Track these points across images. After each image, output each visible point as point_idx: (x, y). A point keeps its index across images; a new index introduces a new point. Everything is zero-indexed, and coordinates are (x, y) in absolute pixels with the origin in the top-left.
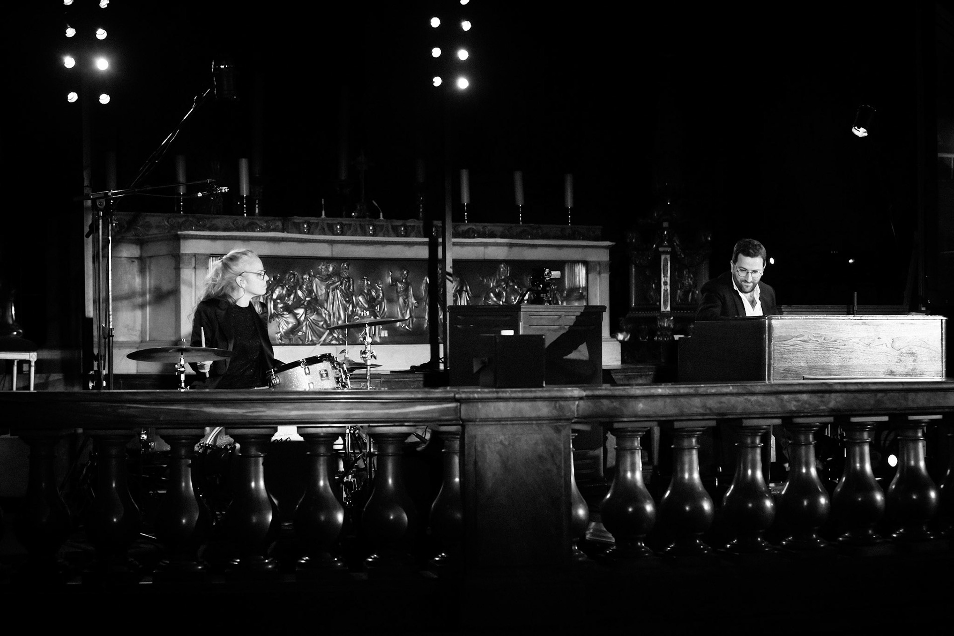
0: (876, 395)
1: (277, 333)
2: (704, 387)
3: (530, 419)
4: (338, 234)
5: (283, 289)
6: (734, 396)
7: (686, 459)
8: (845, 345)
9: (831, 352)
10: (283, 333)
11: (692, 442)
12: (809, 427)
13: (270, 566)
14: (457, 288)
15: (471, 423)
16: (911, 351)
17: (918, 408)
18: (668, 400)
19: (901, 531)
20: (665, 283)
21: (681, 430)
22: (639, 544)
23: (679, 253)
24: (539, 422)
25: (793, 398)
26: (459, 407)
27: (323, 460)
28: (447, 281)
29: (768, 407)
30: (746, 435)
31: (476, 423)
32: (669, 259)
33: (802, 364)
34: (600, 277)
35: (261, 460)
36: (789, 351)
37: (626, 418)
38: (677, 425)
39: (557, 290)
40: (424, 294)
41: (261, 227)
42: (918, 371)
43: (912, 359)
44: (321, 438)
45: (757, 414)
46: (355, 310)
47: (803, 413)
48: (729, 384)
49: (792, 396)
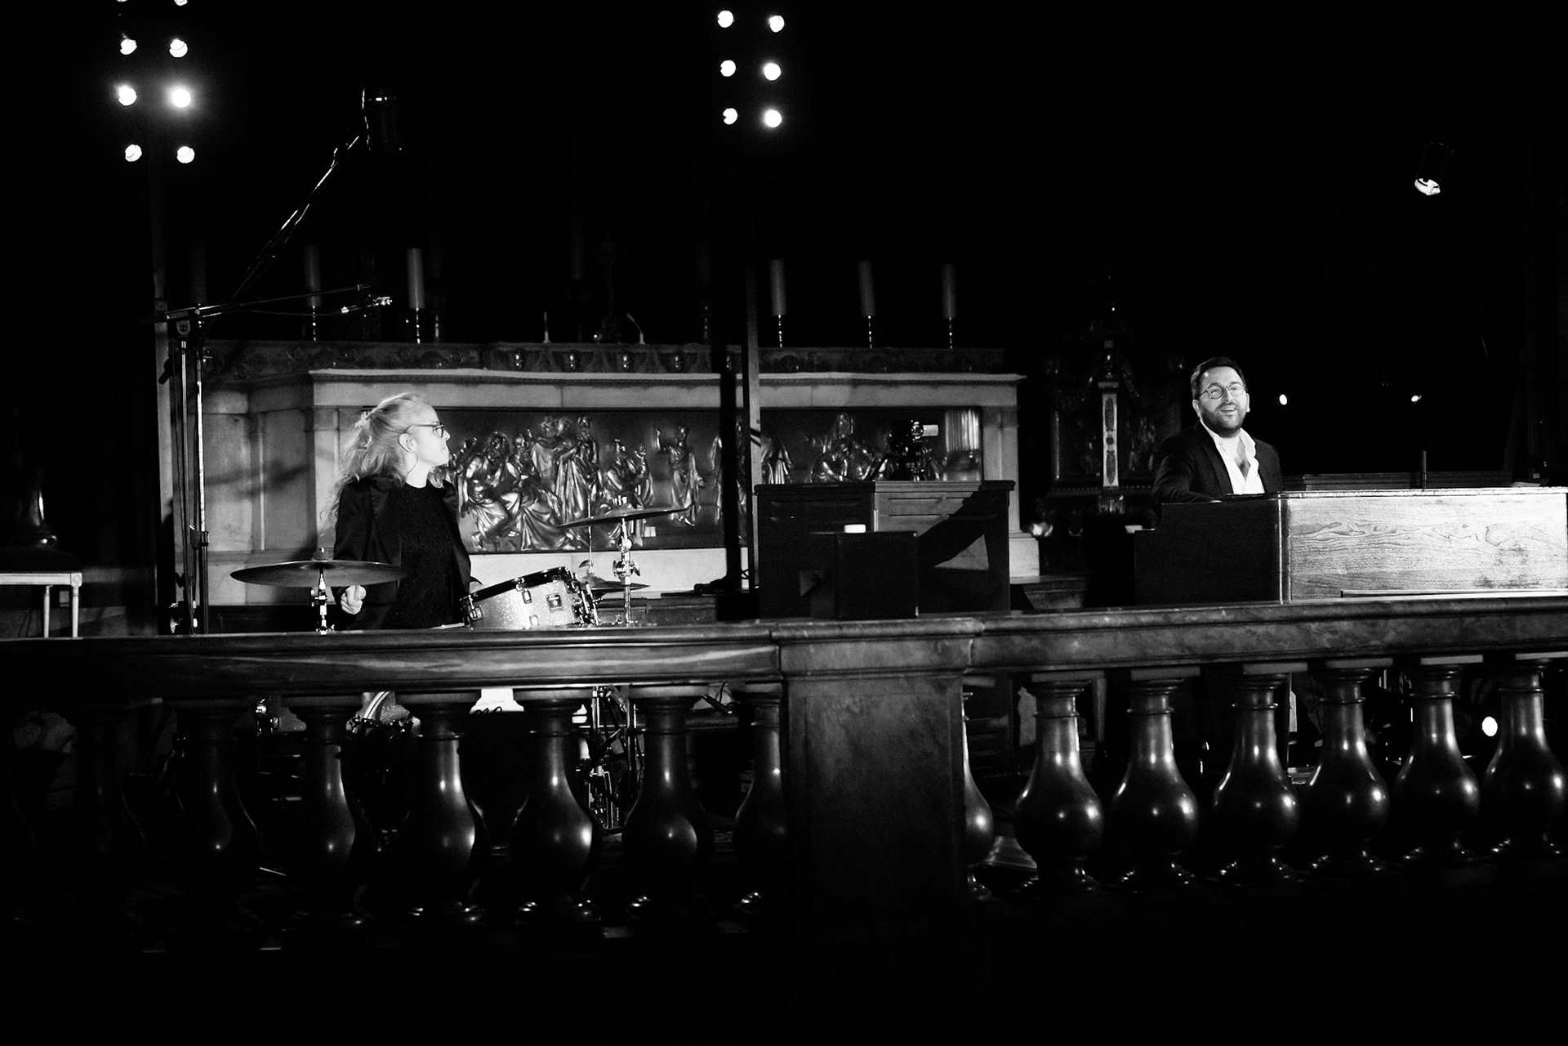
0: (1462, 621)
1: (475, 534)
2: (1180, 612)
3: (894, 670)
4: (571, 370)
5: (483, 462)
6: (1227, 626)
7: (1152, 730)
8: (1409, 538)
9: (1386, 550)
10: (484, 534)
11: (1160, 703)
12: (1351, 675)
13: (473, 919)
14: (767, 455)
15: (797, 678)
16: (1518, 546)
17: (1532, 641)
18: (1121, 635)
19: (1506, 842)
20: (1110, 441)
21: (1143, 683)
22: (1077, 871)
23: (1132, 390)
24: (910, 674)
25: (1327, 628)
26: (777, 652)
27: (558, 743)
28: (752, 443)
29: (1285, 642)
30: (1250, 690)
31: (807, 678)
32: (1115, 400)
33: (1339, 571)
34: (1001, 434)
35: (455, 745)
36: (1318, 551)
37: (1052, 665)
38: (1137, 675)
39: (931, 454)
40: (713, 466)
41: (446, 361)
42: (1529, 580)
43: (1520, 558)
44: (554, 706)
45: (1266, 655)
46: (601, 493)
47: (1342, 651)
48: (1221, 608)
49: (1323, 625)
